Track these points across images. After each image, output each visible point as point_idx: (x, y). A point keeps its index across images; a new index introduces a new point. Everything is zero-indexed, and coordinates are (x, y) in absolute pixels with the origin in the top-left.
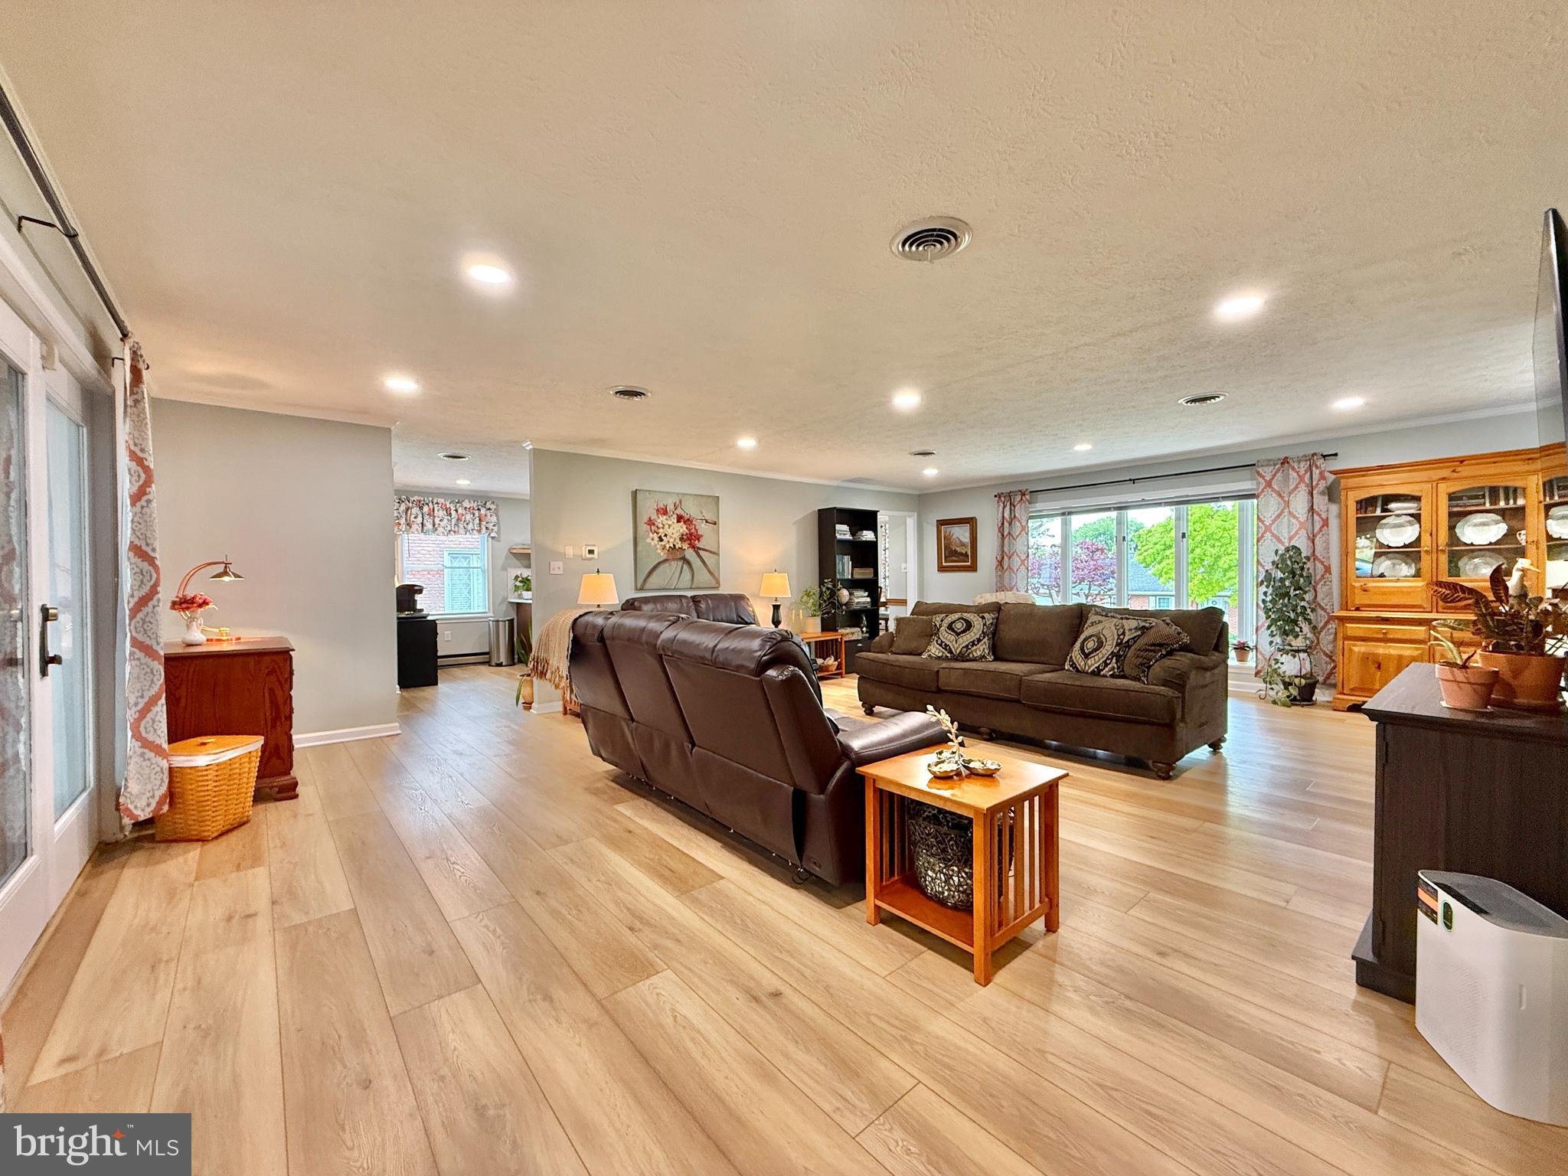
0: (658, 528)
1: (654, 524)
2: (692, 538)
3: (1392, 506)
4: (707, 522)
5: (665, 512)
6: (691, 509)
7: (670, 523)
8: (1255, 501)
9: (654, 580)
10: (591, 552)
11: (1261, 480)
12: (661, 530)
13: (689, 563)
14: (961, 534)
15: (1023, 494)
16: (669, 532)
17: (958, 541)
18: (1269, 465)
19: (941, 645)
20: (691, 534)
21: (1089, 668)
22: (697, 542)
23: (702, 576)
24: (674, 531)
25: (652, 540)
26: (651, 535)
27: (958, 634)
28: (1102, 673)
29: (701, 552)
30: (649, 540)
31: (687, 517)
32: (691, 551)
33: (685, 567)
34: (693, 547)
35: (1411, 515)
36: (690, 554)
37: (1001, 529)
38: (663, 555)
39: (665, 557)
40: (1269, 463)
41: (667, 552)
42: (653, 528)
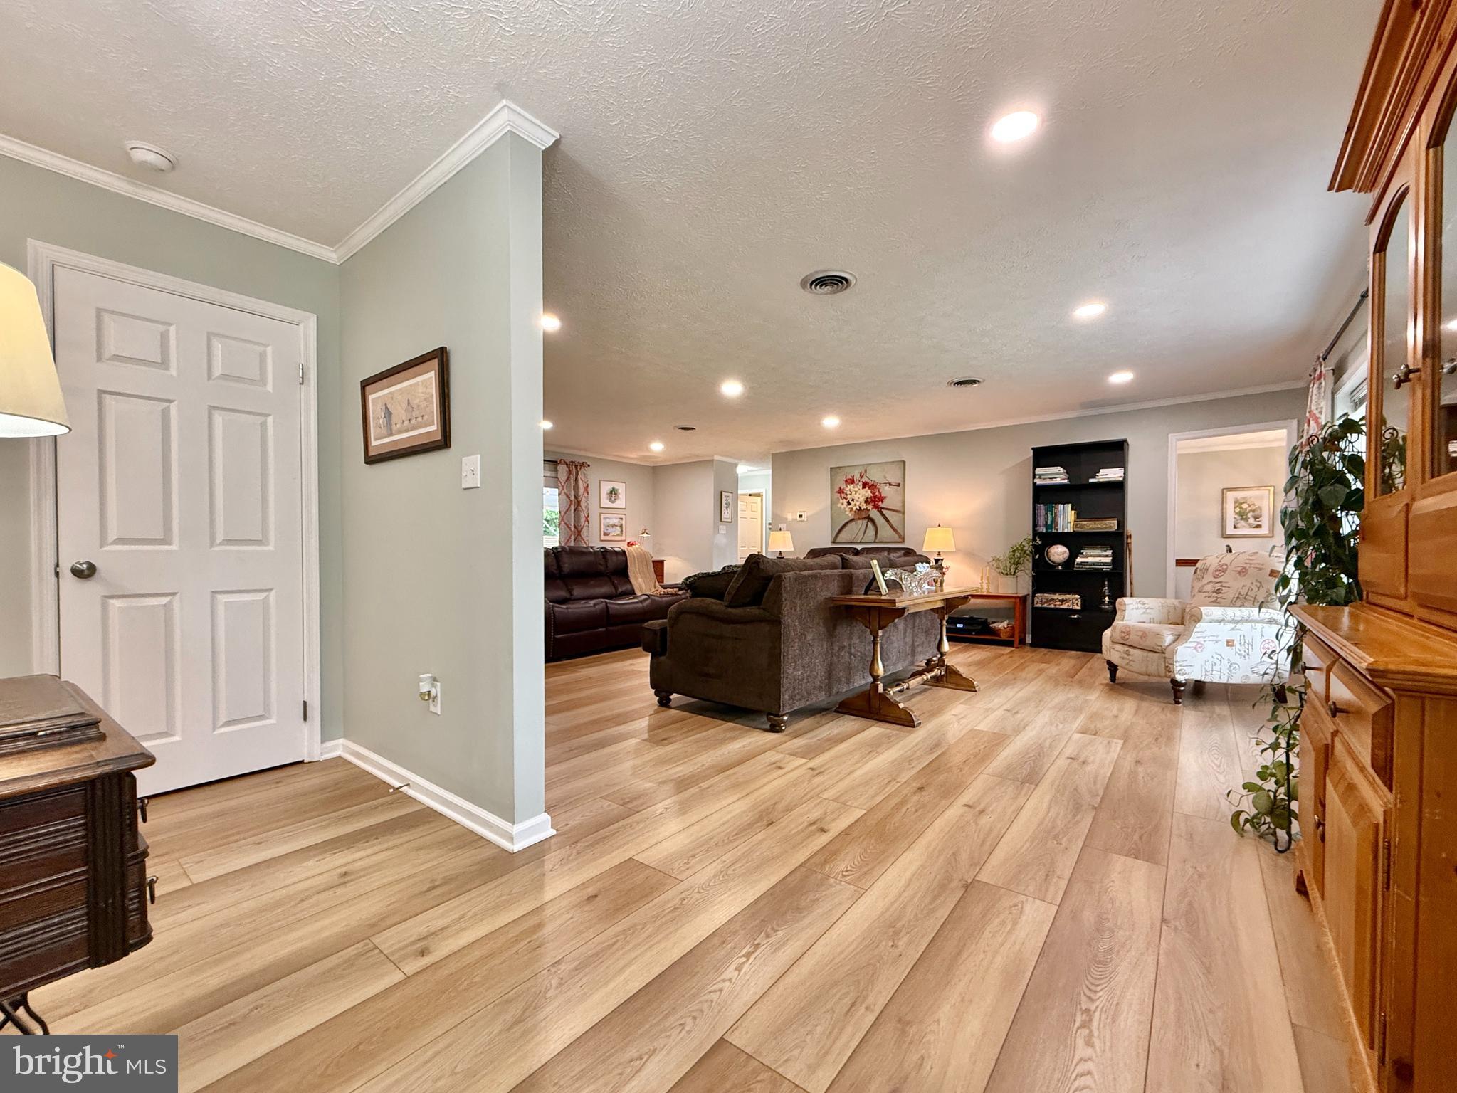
0: (847, 495)
1: (843, 492)
2: (876, 500)
4: (890, 485)
5: (852, 481)
6: (875, 476)
7: (856, 489)
9: (844, 536)
10: (801, 516)
12: (849, 496)
13: (873, 521)
16: (856, 497)
20: (875, 497)
22: (881, 503)
23: (886, 532)
24: (860, 496)
25: (842, 504)
26: (842, 500)
29: (884, 512)
30: (839, 505)
31: (871, 483)
32: (875, 511)
33: (870, 524)
34: (877, 507)
36: (874, 514)
38: (851, 515)
39: (853, 517)
41: (853, 512)
42: (843, 495)
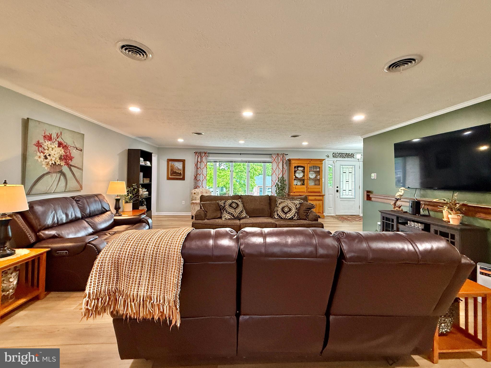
0: (44, 149)
1: (41, 146)
2: (67, 158)
3: (299, 168)
4: (76, 149)
5: (50, 138)
6: (67, 139)
7: (53, 147)
8: (271, 164)
9: (40, 188)
11: (273, 158)
12: (46, 151)
13: (64, 175)
14: (179, 165)
15: (205, 153)
16: (52, 153)
17: (177, 168)
18: (274, 155)
19: (229, 214)
20: (67, 156)
21: (288, 217)
22: (70, 161)
23: (72, 184)
24: (56, 153)
25: (39, 158)
26: (38, 154)
27: (235, 209)
28: (294, 219)
29: (72, 168)
30: (36, 158)
31: (64, 144)
32: (66, 167)
33: (62, 177)
34: (67, 164)
35: (302, 171)
36: (65, 169)
37: (196, 165)
38: (47, 169)
39: (49, 171)
40: (274, 154)
41: (50, 167)
42: (40, 149)
